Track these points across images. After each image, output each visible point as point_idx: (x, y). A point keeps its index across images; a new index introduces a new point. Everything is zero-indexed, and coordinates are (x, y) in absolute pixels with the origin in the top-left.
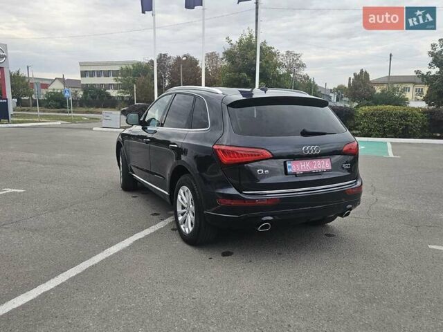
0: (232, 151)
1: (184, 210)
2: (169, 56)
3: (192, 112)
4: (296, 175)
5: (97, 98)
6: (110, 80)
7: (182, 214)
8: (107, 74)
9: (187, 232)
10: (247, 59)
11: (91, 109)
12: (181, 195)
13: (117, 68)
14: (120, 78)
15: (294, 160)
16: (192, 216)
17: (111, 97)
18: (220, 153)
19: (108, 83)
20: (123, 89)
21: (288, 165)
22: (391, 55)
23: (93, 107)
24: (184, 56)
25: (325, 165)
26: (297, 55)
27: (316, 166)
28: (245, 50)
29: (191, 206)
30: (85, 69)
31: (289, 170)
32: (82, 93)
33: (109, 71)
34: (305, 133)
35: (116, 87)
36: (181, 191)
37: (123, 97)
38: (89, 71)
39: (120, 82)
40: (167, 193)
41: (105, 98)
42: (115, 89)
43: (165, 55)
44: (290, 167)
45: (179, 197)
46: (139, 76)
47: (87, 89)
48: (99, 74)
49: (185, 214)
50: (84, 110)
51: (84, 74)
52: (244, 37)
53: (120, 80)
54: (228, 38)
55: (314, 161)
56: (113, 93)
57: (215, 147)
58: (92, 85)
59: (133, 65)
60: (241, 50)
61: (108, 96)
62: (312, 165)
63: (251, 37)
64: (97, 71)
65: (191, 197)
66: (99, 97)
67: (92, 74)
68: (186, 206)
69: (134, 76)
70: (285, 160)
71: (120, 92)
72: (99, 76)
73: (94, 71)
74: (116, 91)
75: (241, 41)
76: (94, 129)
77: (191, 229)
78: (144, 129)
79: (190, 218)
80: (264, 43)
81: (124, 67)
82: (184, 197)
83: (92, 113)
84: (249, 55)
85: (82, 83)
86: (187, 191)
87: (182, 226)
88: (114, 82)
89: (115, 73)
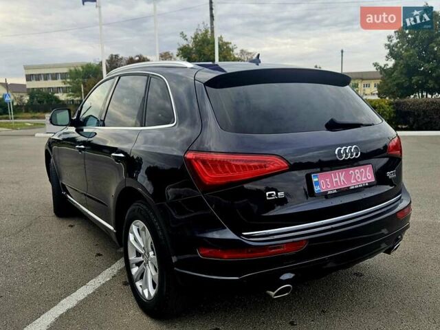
0: (220, 161)
1: (141, 259)
2: (120, 57)
3: (145, 99)
4: (326, 196)
5: (45, 103)
6: (58, 83)
7: (138, 264)
8: (55, 77)
9: (147, 295)
10: (204, 55)
11: (38, 114)
12: (133, 233)
13: (65, 70)
14: (68, 80)
15: (322, 171)
16: (154, 273)
17: (60, 101)
18: (199, 166)
19: (56, 86)
20: (72, 92)
21: (315, 180)
22: (342, 52)
23: (39, 112)
24: (137, 56)
25: (366, 177)
26: (251, 53)
27: (355, 179)
28: (201, 45)
29: (151, 253)
30: (31, 72)
31: (317, 189)
32: (28, 98)
33: (56, 74)
34: (333, 126)
35: (65, 90)
36: (134, 228)
37: (73, 101)
38: (35, 75)
39: (68, 85)
40: (112, 228)
41: (54, 102)
42: (64, 92)
43: (116, 56)
44: (317, 183)
45: (131, 237)
46: (89, 77)
47: (33, 93)
48: (46, 77)
49: (142, 265)
50: (29, 115)
51: (29, 78)
52: (200, 33)
53: (69, 82)
54: (182, 33)
55: (351, 171)
56: (62, 97)
57: (190, 155)
58: (39, 90)
59: (82, 67)
60: (196, 46)
61: (57, 99)
62: (348, 177)
63: (207, 31)
64: (44, 75)
65: (150, 240)
66: (47, 102)
67: (38, 77)
68: (143, 252)
69: (83, 78)
70: (308, 171)
71: (70, 96)
72: (46, 79)
73: (48, 74)
74: (65, 94)
75: (196, 37)
76: (37, 135)
77: (153, 292)
78: (79, 131)
79: (151, 273)
80: (220, 39)
81: (72, 69)
82: (138, 236)
83: (38, 118)
84: (206, 50)
85: (28, 87)
86: (144, 229)
87: (138, 284)
88: (62, 85)
89: (64, 76)
